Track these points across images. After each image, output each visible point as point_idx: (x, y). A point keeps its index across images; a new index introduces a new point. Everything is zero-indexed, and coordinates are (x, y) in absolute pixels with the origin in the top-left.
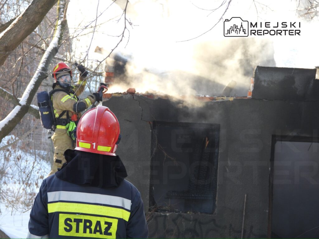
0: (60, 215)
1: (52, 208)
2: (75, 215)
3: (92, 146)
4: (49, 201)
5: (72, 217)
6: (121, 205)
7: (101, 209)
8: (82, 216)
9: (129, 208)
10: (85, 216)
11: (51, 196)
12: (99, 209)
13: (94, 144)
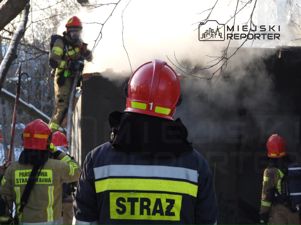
0: (111, 194)
1: (100, 187)
2: (129, 193)
3: (149, 106)
4: (96, 178)
5: (125, 196)
6: (184, 178)
7: (161, 183)
8: (138, 194)
9: (196, 181)
10: (141, 194)
11: (98, 172)
12: (158, 183)
13: (152, 104)
